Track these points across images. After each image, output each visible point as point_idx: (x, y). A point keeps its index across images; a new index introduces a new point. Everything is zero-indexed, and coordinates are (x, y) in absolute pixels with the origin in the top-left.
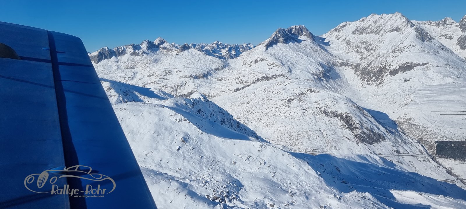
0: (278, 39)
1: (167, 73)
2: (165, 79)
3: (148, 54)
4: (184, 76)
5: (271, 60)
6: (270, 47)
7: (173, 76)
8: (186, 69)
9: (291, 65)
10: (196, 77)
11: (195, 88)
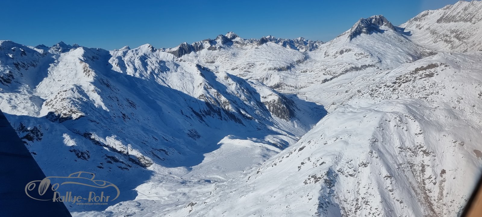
0: (361, 29)
1: (250, 66)
2: (249, 72)
3: (224, 48)
4: (268, 69)
5: (357, 50)
6: (353, 38)
7: (257, 69)
8: (269, 62)
9: (379, 55)
10: (280, 70)
11: (281, 80)
